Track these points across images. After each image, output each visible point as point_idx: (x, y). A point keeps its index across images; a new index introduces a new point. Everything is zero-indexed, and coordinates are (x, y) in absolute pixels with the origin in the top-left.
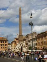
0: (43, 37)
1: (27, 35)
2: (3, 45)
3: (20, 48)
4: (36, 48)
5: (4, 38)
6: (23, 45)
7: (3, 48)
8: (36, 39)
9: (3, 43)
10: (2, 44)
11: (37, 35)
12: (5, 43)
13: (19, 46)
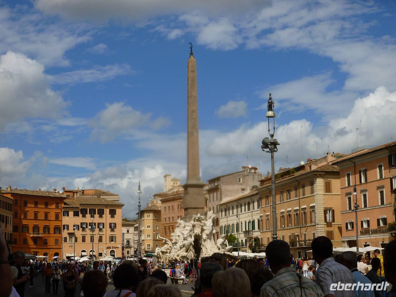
0: (289, 191)
1: (212, 181)
2: (100, 227)
3: (192, 240)
4: (257, 239)
5: (104, 193)
6: (203, 230)
7: (100, 240)
8: (256, 198)
9: (101, 216)
10: (97, 219)
11: (262, 182)
12: (107, 219)
13: (186, 233)
